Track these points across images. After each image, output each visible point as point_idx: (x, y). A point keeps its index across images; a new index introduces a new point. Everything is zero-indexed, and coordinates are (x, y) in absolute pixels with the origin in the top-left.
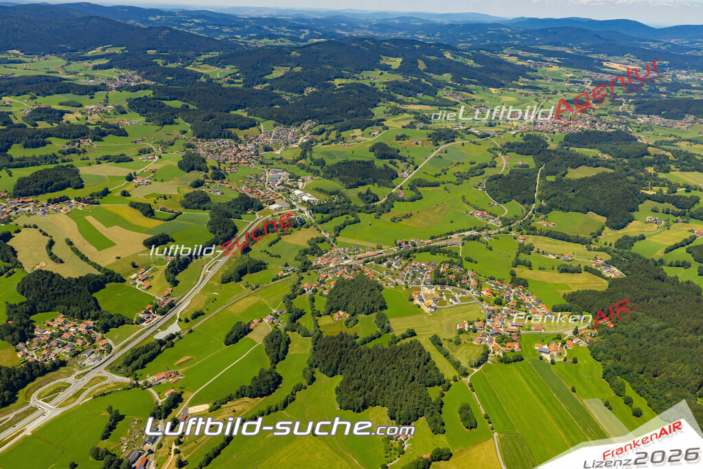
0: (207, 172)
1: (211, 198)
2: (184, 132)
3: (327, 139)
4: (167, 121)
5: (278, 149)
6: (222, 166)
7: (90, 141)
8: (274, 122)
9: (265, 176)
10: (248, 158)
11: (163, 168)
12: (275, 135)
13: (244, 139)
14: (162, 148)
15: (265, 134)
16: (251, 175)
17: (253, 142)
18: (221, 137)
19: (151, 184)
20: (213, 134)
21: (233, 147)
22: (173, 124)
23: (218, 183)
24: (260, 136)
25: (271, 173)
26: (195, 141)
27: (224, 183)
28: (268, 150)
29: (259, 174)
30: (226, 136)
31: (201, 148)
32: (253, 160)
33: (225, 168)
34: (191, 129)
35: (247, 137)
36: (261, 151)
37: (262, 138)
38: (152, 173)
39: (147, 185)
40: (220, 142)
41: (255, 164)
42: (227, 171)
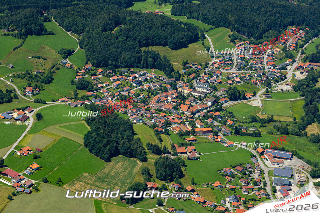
0: (144, 160)
2: (69, 53)
5: (254, 95)
6: (167, 142)
8: (231, 33)
9: (261, 171)
10: (206, 117)
11: (52, 146)
12: (239, 61)
13: (184, 69)
14: (32, 88)
15: (221, 59)
16: (231, 166)
17: (203, 78)
18: (139, 64)
19: (37, 190)
20: (126, 58)
21: (167, 88)
22: (44, 33)
23: (175, 191)
24: (211, 63)
25: (267, 160)
26: (92, 75)
27: (187, 189)
28: (236, 97)
29: (244, 162)
30: (149, 64)
31: (105, 89)
32: (216, 123)
33: (173, 146)
34: (81, 47)
35: (188, 65)
36: (224, 99)
37: (216, 68)
38: (34, 160)
39: (31, 192)
40: (140, 76)
41: (226, 135)
42: (181, 155)
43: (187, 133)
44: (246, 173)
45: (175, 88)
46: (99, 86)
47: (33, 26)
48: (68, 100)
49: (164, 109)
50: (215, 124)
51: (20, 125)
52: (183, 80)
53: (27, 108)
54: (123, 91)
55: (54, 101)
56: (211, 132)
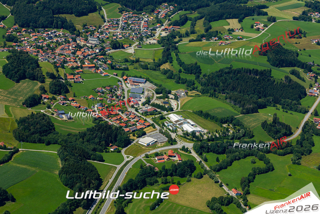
0: (43, 82)
1: (56, 124)
2: (3, 18)
3: (193, 32)
5: (130, 46)
6: (62, 72)
8: (120, 7)
9: (122, 90)
10: (93, 59)
12: (123, 24)
13: (83, 29)
15: (110, 23)
16: (103, 87)
17: (96, 35)
18: (52, 26)
20: (43, 22)
21: (69, 41)
23: (61, 100)
24: (103, 26)
25: (129, 84)
26: (18, 32)
27: (69, 99)
28: (117, 47)
29: (113, 85)
30: (59, 26)
31: (26, 42)
32: (100, 63)
33: (65, 75)
34: (12, 14)
35: (86, 27)
36: (108, 48)
37: (106, 29)
40: (52, 33)
41: (104, 69)
42: (70, 80)
43: (77, 68)
44: (112, 91)
45: (75, 40)
46: (22, 39)
49: (65, 54)
50: (98, 63)
54: (39, 43)
56: (94, 67)
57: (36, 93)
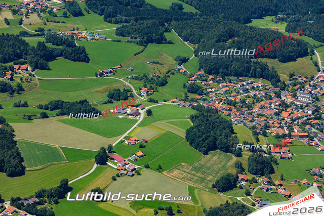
0: (239, 155)
2: (184, 61)
4: (154, 36)
6: (263, 141)
7: (30, 68)
10: (304, 124)
11: (157, 138)
13: (290, 80)
14: (147, 89)
16: (321, 167)
17: (307, 89)
18: (248, 73)
19: (139, 174)
20: (236, 68)
21: (271, 96)
22: (163, 42)
23: (264, 184)
24: (317, 77)
26: (203, 80)
27: (275, 183)
30: (257, 74)
31: (214, 94)
32: (314, 130)
34: (196, 56)
35: (294, 77)
37: (321, 81)
38: (140, 149)
39: (133, 175)
40: (248, 84)
41: (321, 141)
42: (275, 154)
43: (284, 136)
45: (279, 96)
46: (208, 91)
47: (154, 35)
48: (178, 101)
49: (266, 114)
50: (312, 131)
51: (132, 120)
52: (288, 90)
53: (140, 105)
54: (230, 96)
55: (165, 101)
56: (307, 136)
57: (230, 171)
